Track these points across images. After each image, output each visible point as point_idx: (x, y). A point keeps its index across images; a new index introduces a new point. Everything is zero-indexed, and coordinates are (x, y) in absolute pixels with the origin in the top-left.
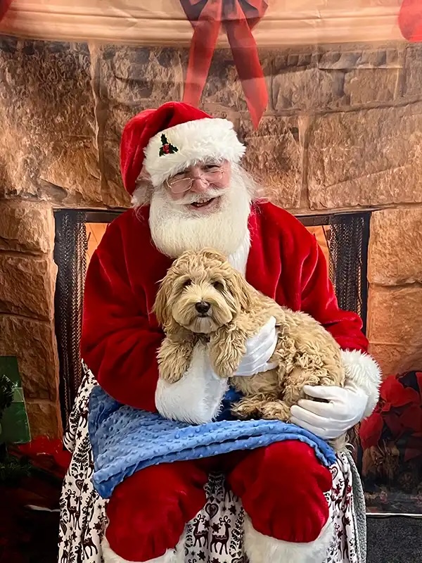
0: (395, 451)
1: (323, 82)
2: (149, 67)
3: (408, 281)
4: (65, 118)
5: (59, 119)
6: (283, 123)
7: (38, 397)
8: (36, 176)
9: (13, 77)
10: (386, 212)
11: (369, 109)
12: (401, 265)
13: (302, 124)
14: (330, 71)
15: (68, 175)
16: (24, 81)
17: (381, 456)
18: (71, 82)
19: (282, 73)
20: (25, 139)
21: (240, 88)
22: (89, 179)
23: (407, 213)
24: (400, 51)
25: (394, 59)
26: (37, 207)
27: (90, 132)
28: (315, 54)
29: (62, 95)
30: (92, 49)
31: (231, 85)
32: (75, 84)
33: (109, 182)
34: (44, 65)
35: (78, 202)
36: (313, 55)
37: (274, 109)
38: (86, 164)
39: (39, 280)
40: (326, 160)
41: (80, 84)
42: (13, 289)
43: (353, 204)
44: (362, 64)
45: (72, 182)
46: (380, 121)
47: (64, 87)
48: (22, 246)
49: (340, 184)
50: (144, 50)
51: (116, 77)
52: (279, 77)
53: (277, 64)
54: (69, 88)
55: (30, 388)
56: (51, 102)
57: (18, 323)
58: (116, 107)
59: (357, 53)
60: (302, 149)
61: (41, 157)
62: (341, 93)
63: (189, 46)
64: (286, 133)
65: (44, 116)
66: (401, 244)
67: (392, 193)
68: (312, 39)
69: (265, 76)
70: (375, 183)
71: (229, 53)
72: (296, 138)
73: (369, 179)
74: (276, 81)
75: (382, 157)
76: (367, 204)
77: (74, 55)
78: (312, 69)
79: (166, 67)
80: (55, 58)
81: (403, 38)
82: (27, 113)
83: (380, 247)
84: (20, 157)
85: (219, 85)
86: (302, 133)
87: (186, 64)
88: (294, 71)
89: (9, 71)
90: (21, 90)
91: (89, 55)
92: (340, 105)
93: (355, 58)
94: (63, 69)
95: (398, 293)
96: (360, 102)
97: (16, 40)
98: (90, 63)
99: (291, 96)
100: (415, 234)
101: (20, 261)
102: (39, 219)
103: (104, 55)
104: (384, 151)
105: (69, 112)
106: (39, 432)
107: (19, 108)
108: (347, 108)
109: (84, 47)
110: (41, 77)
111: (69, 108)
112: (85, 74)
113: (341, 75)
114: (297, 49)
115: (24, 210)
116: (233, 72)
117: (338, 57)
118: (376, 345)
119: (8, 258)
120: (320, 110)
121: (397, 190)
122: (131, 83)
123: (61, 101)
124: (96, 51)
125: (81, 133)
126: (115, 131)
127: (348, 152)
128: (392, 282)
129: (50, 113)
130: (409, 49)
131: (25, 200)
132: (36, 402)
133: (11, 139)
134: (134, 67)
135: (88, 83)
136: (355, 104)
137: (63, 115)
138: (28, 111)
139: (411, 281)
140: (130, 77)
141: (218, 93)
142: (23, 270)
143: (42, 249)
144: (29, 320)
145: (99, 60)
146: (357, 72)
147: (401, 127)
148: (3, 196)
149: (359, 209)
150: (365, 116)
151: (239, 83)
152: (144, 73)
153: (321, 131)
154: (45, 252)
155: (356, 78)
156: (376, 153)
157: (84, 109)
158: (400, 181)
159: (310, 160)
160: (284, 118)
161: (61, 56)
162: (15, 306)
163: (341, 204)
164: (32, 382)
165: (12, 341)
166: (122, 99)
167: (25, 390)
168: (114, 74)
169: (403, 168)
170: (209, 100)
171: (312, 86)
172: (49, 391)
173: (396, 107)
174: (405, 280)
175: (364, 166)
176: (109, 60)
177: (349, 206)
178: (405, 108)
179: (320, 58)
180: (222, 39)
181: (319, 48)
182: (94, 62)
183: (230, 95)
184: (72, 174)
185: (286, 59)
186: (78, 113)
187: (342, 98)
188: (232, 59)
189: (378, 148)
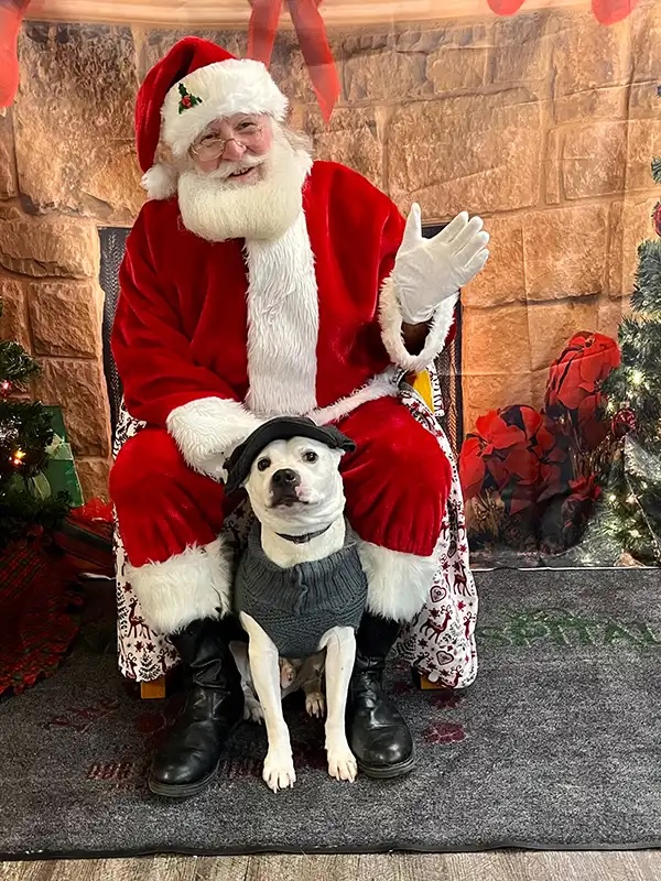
0: (499, 502)
1: (401, 67)
3: (508, 300)
4: (108, 119)
5: (101, 121)
6: (358, 115)
7: (88, 454)
8: (77, 188)
9: (46, 71)
11: (454, 97)
12: (499, 283)
13: (380, 117)
14: (409, 53)
15: (114, 188)
16: (60, 76)
17: (484, 509)
18: (113, 73)
19: (354, 57)
20: (62, 145)
21: (307, 77)
23: (503, 222)
24: (488, 27)
25: (481, 37)
26: (79, 224)
28: (392, 34)
29: (103, 90)
30: (135, 33)
31: (297, 73)
32: (117, 76)
34: (81, 55)
35: (125, 220)
36: (389, 35)
37: (346, 99)
39: (83, 310)
40: (409, 159)
41: (123, 76)
42: (50, 324)
43: (441, 213)
44: (446, 43)
45: (118, 196)
46: (468, 112)
47: (104, 80)
48: (62, 269)
49: (426, 190)
52: (352, 62)
53: (349, 47)
54: (109, 80)
55: (77, 443)
56: (91, 100)
57: (58, 367)
59: (440, 32)
60: (381, 147)
61: (82, 167)
62: (424, 79)
63: (247, 29)
64: (361, 127)
65: (84, 119)
66: (499, 259)
67: (485, 199)
68: (388, 17)
69: (336, 60)
70: (466, 189)
71: (293, 35)
72: (375, 135)
73: (460, 182)
74: (348, 67)
75: (472, 156)
77: (115, 40)
78: (389, 52)
80: (93, 44)
81: (491, 11)
82: (64, 115)
84: (57, 165)
85: (284, 73)
86: (380, 128)
87: (244, 51)
88: (369, 55)
89: (41, 65)
90: (56, 87)
91: (132, 40)
92: (422, 93)
93: (437, 38)
94: (103, 57)
95: (495, 315)
96: (445, 88)
97: (47, 26)
98: (134, 49)
99: (366, 85)
100: (514, 245)
101: (60, 287)
102: (80, 237)
103: (150, 40)
104: (475, 149)
105: (112, 111)
106: (92, 494)
107: (55, 108)
108: (426, 96)
109: (126, 32)
110: (78, 70)
111: (111, 105)
112: (128, 63)
113: (422, 57)
114: (372, 28)
115: (63, 227)
116: (298, 58)
117: (418, 36)
118: (474, 377)
119: (45, 286)
120: (399, 99)
121: (491, 196)
123: (102, 98)
124: (140, 36)
125: (126, 136)
127: (434, 149)
128: (489, 303)
129: (91, 115)
130: (498, 25)
131: (65, 214)
132: (85, 460)
133: (46, 144)
135: (132, 73)
136: (439, 92)
137: (105, 115)
138: (66, 112)
139: (510, 299)
142: (64, 298)
143: (86, 272)
144: (71, 361)
145: (144, 45)
146: (440, 53)
147: (493, 120)
148: (38, 210)
150: (451, 106)
151: (305, 70)
153: (403, 124)
154: (89, 275)
155: (439, 61)
156: (467, 151)
157: (129, 105)
158: (495, 184)
159: (391, 159)
160: (359, 110)
161: (99, 41)
162: (55, 346)
163: (428, 214)
164: (79, 436)
165: (54, 388)
167: (73, 445)
169: (496, 170)
171: (389, 72)
172: (100, 446)
173: (486, 95)
174: (504, 299)
175: (452, 168)
176: (156, 48)
177: (437, 216)
178: (496, 96)
179: (398, 37)
180: (285, 18)
181: (396, 27)
182: (138, 47)
183: (297, 84)
184: (118, 186)
185: (359, 40)
186: (122, 110)
187: (425, 84)
188: (297, 42)
189: (468, 145)
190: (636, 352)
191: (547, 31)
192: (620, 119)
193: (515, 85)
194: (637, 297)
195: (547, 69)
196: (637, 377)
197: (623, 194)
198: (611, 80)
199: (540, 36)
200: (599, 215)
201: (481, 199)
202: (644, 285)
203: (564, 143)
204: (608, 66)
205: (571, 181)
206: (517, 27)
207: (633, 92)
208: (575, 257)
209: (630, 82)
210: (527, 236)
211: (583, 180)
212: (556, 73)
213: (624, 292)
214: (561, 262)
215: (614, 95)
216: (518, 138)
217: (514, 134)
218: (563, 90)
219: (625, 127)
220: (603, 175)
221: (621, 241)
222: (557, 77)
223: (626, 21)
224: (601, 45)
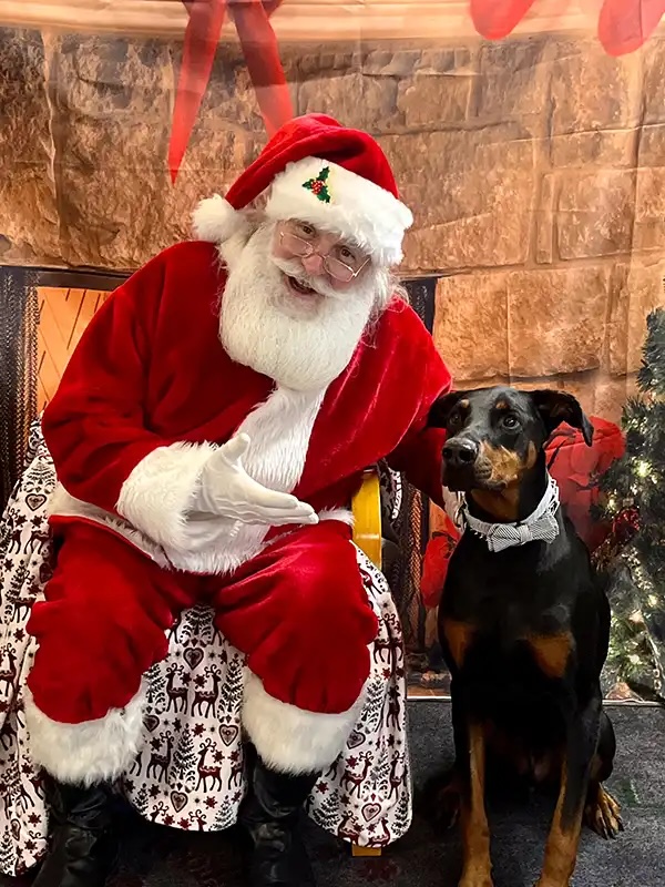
1: (368, 93)
2: (127, 67)
3: (487, 374)
4: (8, 137)
5: (0, 138)
10: (456, 278)
11: (430, 131)
12: (477, 352)
14: (377, 77)
15: (13, 219)
18: (16, 85)
19: (311, 78)
21: (254, 99)
22: (43, 223)
23: (485, 280)
24: (473, 51)
25: (465, 62)
27: (43, 156)
28: (357, 53)
30: (46, 38)
31: (242, 94)
32: (22, 88)
33: (70, 228)
35: (26, 257)
36: (355, 54)
38: (38, 202)
41: (29, 88)
43: (413, 267)
44: (421, 68)
45: (18, 229)
46: (446, 149)
47: (7, 91)
50: (119, 42)
51: (79, 78)
52: (308, 85)
53: (305, 66)
54: (13, 93)
58: (79, 120)
59: (415, 54)
62: (394, 109)
63: (183, 38)
66: (477, 323)
67: (465, 252)
68: (352, 33)
69: (289, 81)
70: (441, 239)
71: (239, 49)
73: (435, 231)
74: (304, 90)
75: (451, 200)
76: (432, 268)
77: (21, 46)
78: (353, 75)
79: (150, 66)
81: (478, 34)
83: (448, 327)
85: (225, 93)
87: (179, 63)
88: (329, 77)
91: (42, 47)
92: (392, 126)
93: (412, 61)
94: (6, 65)
96: (419, 121)
98: (43, 57)
100: (496, 309)
103: (63, 47)
104: (454, 192)
105: (14, 127)
108: (400, 129)
109: (35, 36)
111: (14, 121)
112: (36, 74)
113: (393, 82)
114: (334, 46)
116: (243, 76)
117: (388, 59)
121: (472, 249)
122: (101, 87)
123: (3, 112)
124: (51, 43)
125: (30, 158)
126: (77, 155)
130: (485, 50)
134: (105, 66)
135: (40, 86)
136: (412, 124)
137: (5, 132)
139: (489, 374)
140: (99, 79)
141: (224, 106)
145: (56, 54)
146: (415, 79)
147: (476, 160)
149: (419, 274)
150: (426, 141)
151: (252, 91)
152: (119, 74)
155: (413, 88)
156: (444, 195)
157: (35, 123)
158: (476, 235)
161: (2, 48)
166: (88, 109)
168: (78, 73)
169: (479, 217)
170: (210, 114)
171: (353, 98)
173: (469, 130)
174: (482, 373)
175: (426, 213)
176: (70, 56)
177: (407, 269)
178: (481, 132)
179: (365, 59)
180: (228, 29)
181: (362, 45)
182: (48, 56)
183: (240, 107)
184: (18, 216)
185: (317, 59)
186: (26, 129)
187: (395, 116)
188: (242, 57)
189: (445, 188)
190: (642, 439)
191: (544, 58)
192: (626, 167)
193: (504, 119)
194: (645, 375)
195: (543, 102)
196: (643, 469)
197: (630, 254)
198: (619, 122)
199: (536, 63)
200: (598, 279)
201: (460, 252)
202: (653, 360)
203: (559, 192)
204: (614, 105)
205: (567, 238)
206: (508, 52)
207: (644, 134)
208: (569, 328)
209: (641, 124)
210: (512, 299)
211: (580, 238)
212: (554, 106)
213: (630, 368)
214: (552, 333)
215: (620, 138)
216: (507, 181)
217: (501, 176)
218: (561, 128)
219: (634, 176)
220: (605, 231)
221: (626, 310)
222: (555, 112)
223: (637, 54)
224: (607, 78)
